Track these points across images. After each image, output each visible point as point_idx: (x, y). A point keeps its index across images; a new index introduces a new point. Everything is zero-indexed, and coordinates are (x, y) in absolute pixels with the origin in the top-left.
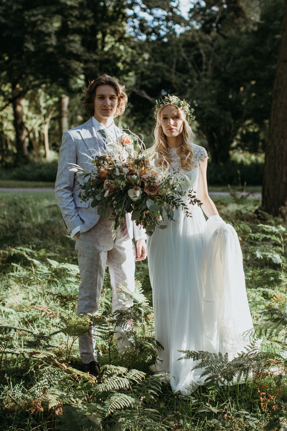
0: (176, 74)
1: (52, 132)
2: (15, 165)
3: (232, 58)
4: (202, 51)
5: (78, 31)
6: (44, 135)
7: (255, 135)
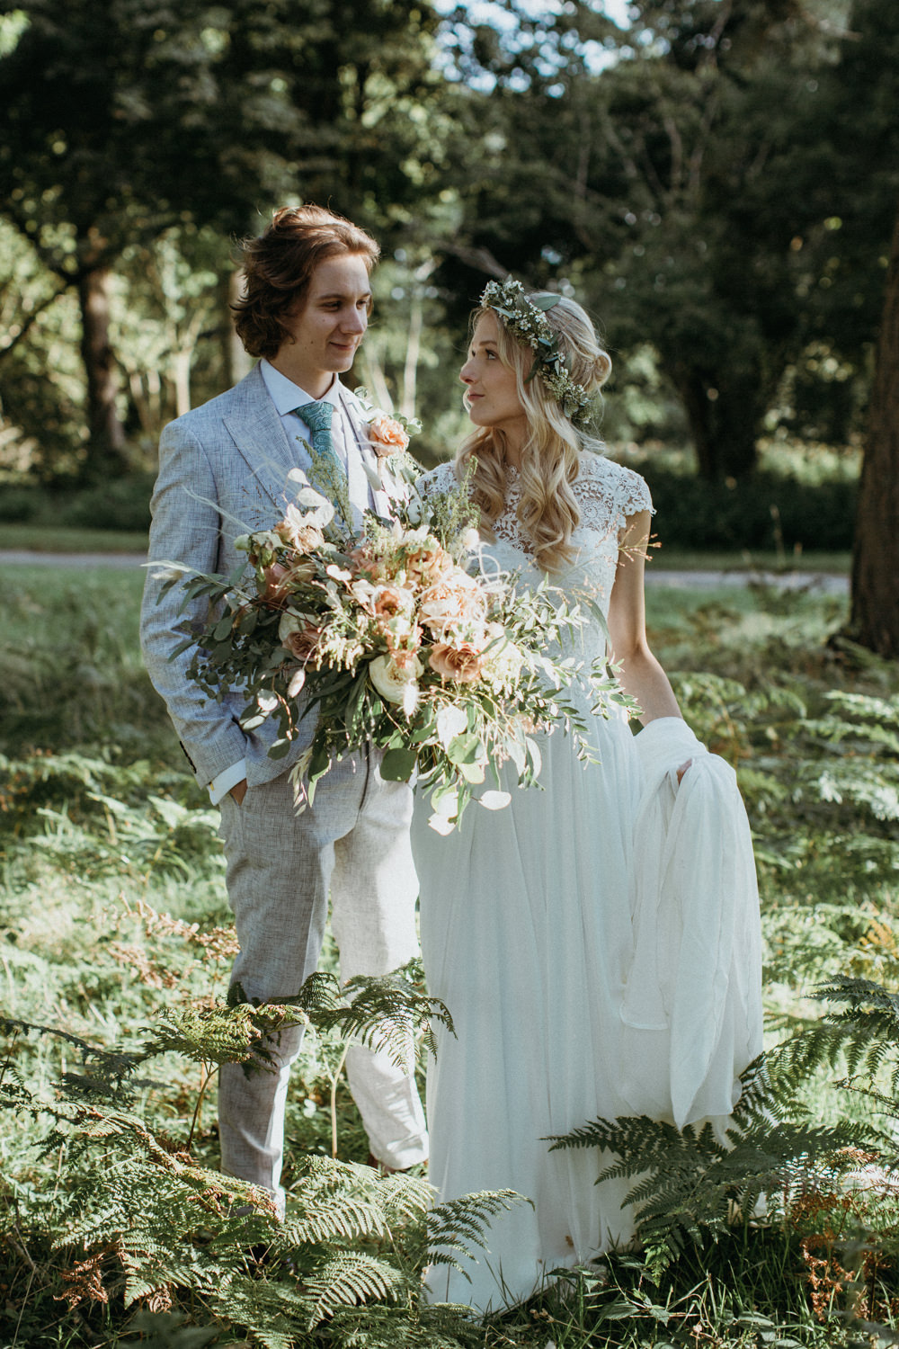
0: (586, 199)
1: (200, 377)
2: (81, 482)
3: (764, 148)
4: (670, 126)
5: (279, 60)
6: (174, 385)
7: (838, 389)
